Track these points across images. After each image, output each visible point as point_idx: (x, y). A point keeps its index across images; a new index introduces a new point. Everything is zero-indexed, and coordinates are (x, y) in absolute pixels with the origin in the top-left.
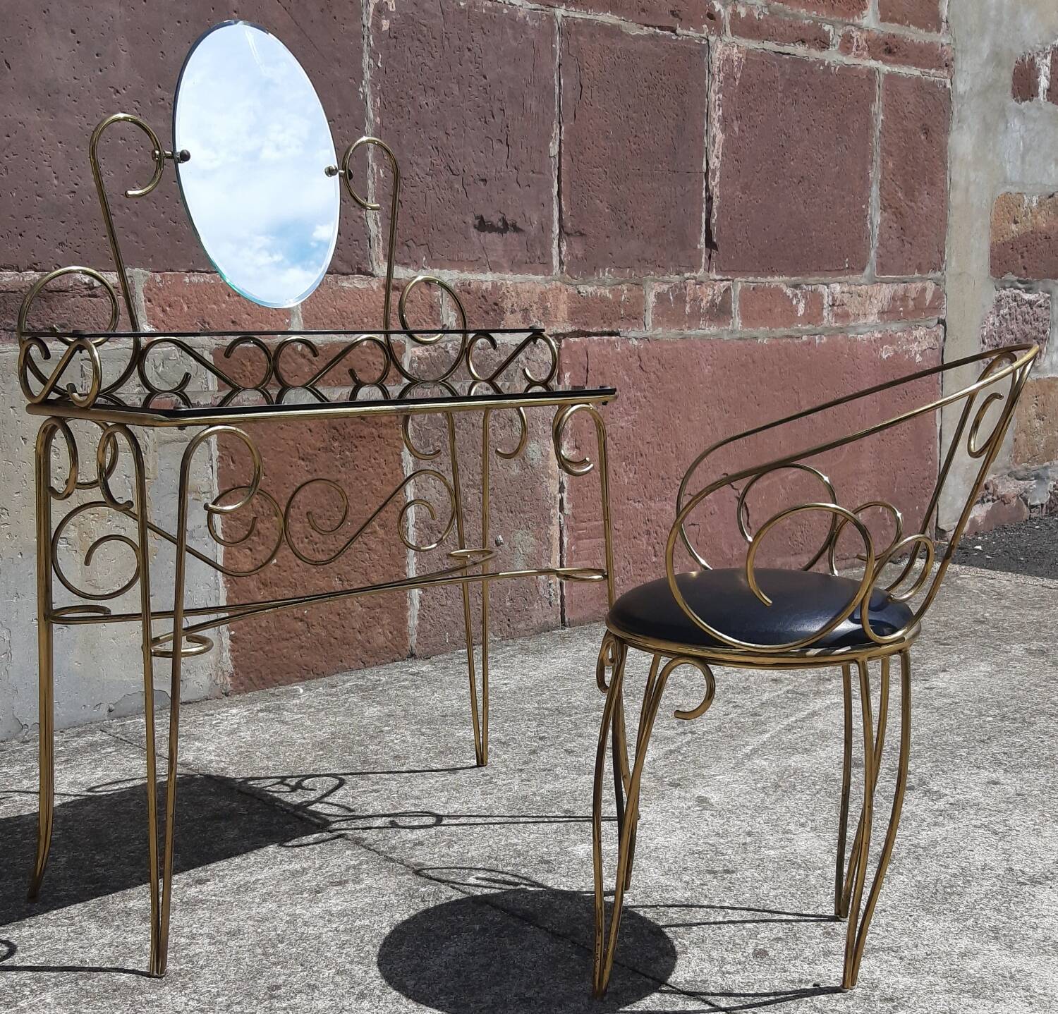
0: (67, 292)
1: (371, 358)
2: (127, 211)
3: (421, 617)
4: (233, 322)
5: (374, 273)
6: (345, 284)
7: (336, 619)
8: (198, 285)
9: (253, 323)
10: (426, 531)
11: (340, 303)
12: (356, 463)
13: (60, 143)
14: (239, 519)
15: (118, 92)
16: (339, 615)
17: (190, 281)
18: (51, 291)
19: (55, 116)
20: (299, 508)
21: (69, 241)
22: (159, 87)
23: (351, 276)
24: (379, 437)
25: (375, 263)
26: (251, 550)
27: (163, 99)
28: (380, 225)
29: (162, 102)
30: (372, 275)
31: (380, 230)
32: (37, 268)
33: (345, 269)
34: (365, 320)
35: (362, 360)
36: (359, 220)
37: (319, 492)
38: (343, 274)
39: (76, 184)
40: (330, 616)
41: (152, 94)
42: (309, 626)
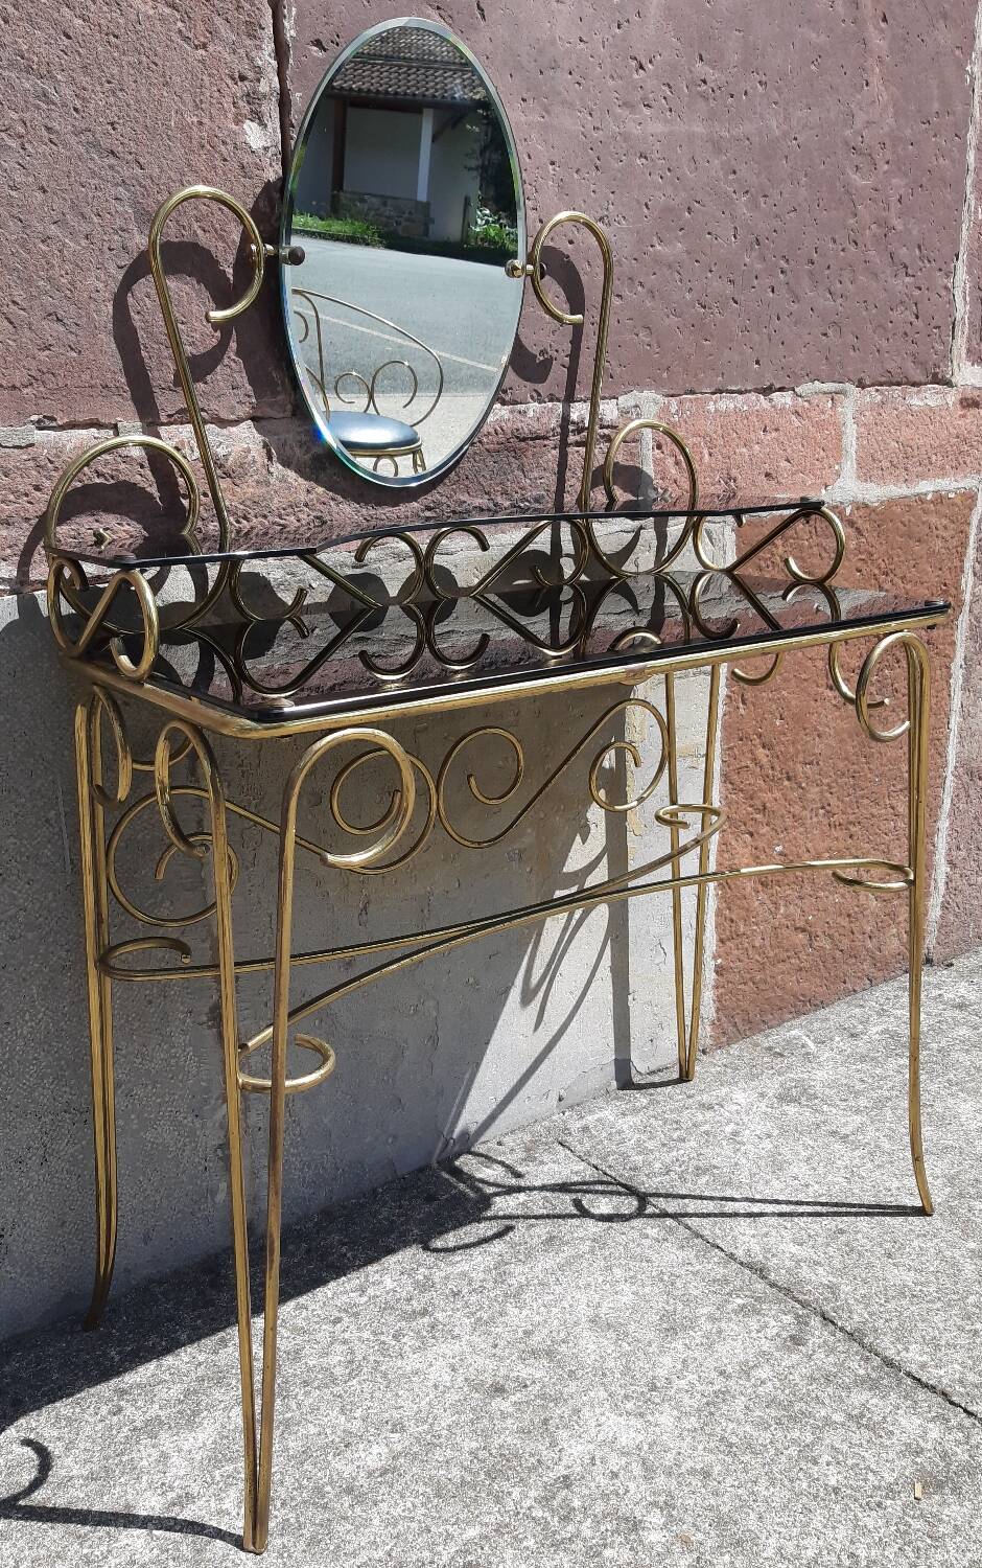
0: (547, 438)
1: (933, 519)
2: (639, 288)
3: (945, 907)
4: (767, 475)
5: (953, 380)
6: (916, 402)
7: (844, 922)
8: (726, 414)
9: (793, 474)
10: (966, 778)
11: (906, 434)
12: (896, 685)
13: (553, 163)
14: (742, 791)
15: (641, 67)
16: (849, 916)
17: (716, 410)
18: (524, 440)
19: (548, 112)
20: (818, 763)
21: (555, 346)
22: (701, 59)
23: (923, 387)
24: (928, 643)
25: (955, 363)
26: (752, 835)
27: (704, 82)
28: (968, 299)
29: (704, 87)
30: (949, 384)
31: (968, 307)
32: (507, 398)
33: (918, 376)
34: (934, 457)
35: (924, 523)
36: (943, 293)
37: (845, 736)
38: (914, 384)
39: (571, 242)
40: (839, 919)
41: (691, 72)
42: (812, 937)
